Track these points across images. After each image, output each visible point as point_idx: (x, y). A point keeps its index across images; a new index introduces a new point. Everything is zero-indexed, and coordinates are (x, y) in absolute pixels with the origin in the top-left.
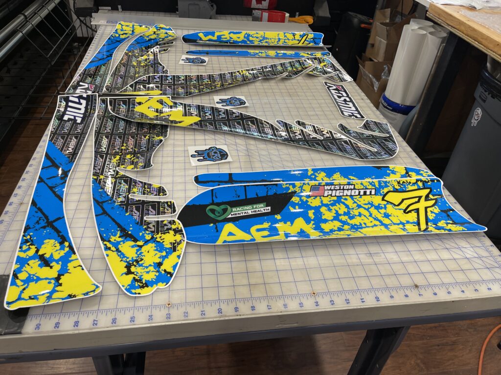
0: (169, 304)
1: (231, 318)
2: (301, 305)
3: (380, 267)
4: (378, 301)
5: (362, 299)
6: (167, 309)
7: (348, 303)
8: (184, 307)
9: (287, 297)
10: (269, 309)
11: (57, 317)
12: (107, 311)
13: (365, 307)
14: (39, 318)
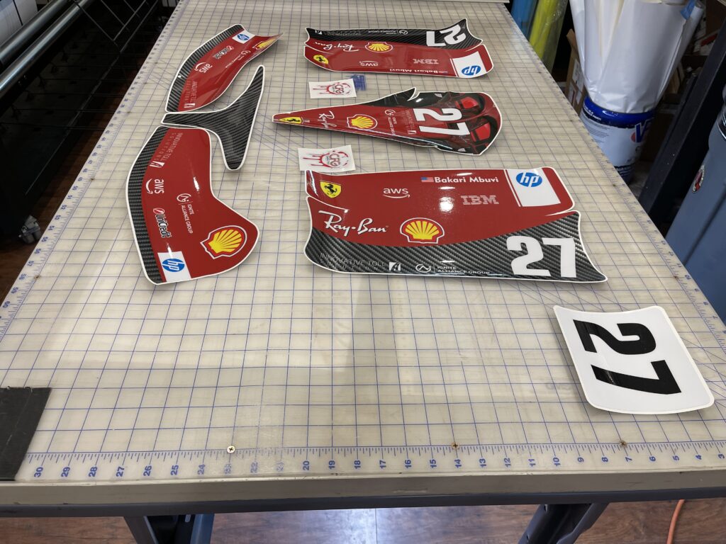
0: (231, 449)
1: (321, 478)
2: (433, 463)
4: (557, 464)
5: (531, 460)
6: (227, 457)
7: (507, 465)
8: (253, 456)
9: (414, 448)
10: (382, 467)
11: (68, 459)
12: (139, 454)
13: (535, 473)
14: (42, 459)
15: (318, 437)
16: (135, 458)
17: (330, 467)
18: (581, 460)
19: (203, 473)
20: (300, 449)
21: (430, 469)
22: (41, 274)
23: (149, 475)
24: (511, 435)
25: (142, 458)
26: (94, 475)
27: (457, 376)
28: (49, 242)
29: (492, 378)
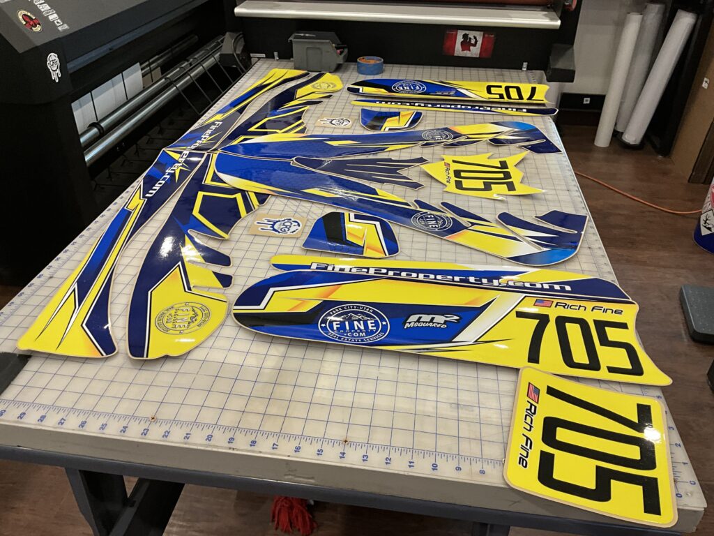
0: (153, 418)
1: (220, 450)
2: (320, 452)
3: (462, 425)
4: (434, 469)
5: (410, 462)
6: (148, 423)
7: (387, 463)
8: (169, 425)
9: (307, 438)
10: (273, 448)
11: (26, 407)
12: (81, 411)
13: (410, 474)
14: (7, 405)
15: (228, 419)
16: (77, 414)
17: (229, 442)
18: (458, 469)
19: (124, 432)
20: (209, 426)
21: (317, 457)
22: (54, 276)
23: (82, 427)
24: (401, 440)
25: (81, 415)
26: (42, 421)
27: (370, 387)
28: (68, 253)
29: (401, 392)
